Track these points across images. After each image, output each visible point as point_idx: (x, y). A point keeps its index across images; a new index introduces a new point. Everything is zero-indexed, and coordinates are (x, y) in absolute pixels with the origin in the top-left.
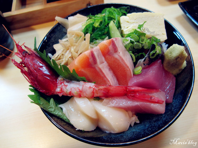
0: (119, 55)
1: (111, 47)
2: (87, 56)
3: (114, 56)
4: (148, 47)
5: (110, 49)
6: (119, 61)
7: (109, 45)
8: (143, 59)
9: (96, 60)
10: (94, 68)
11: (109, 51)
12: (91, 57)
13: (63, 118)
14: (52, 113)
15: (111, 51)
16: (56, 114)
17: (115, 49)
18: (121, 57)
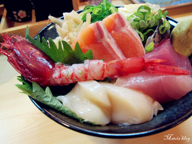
0: (127, 29)
1: (117, 21)
2: (91, 29)
3: (121, 31)
4: (156, 23)
5: (116, 23)
6: (128, 36)
7: (115, 19)
8: (153, 35)
9: (103, 33)
10: (101, 43)
11: (115, 25)
12: (96, 29)
13: (64, 110)
14: (48, 104)
15: (118, 26)
16: (55, 104)
17: (122, 23)
18: (129, 31)
